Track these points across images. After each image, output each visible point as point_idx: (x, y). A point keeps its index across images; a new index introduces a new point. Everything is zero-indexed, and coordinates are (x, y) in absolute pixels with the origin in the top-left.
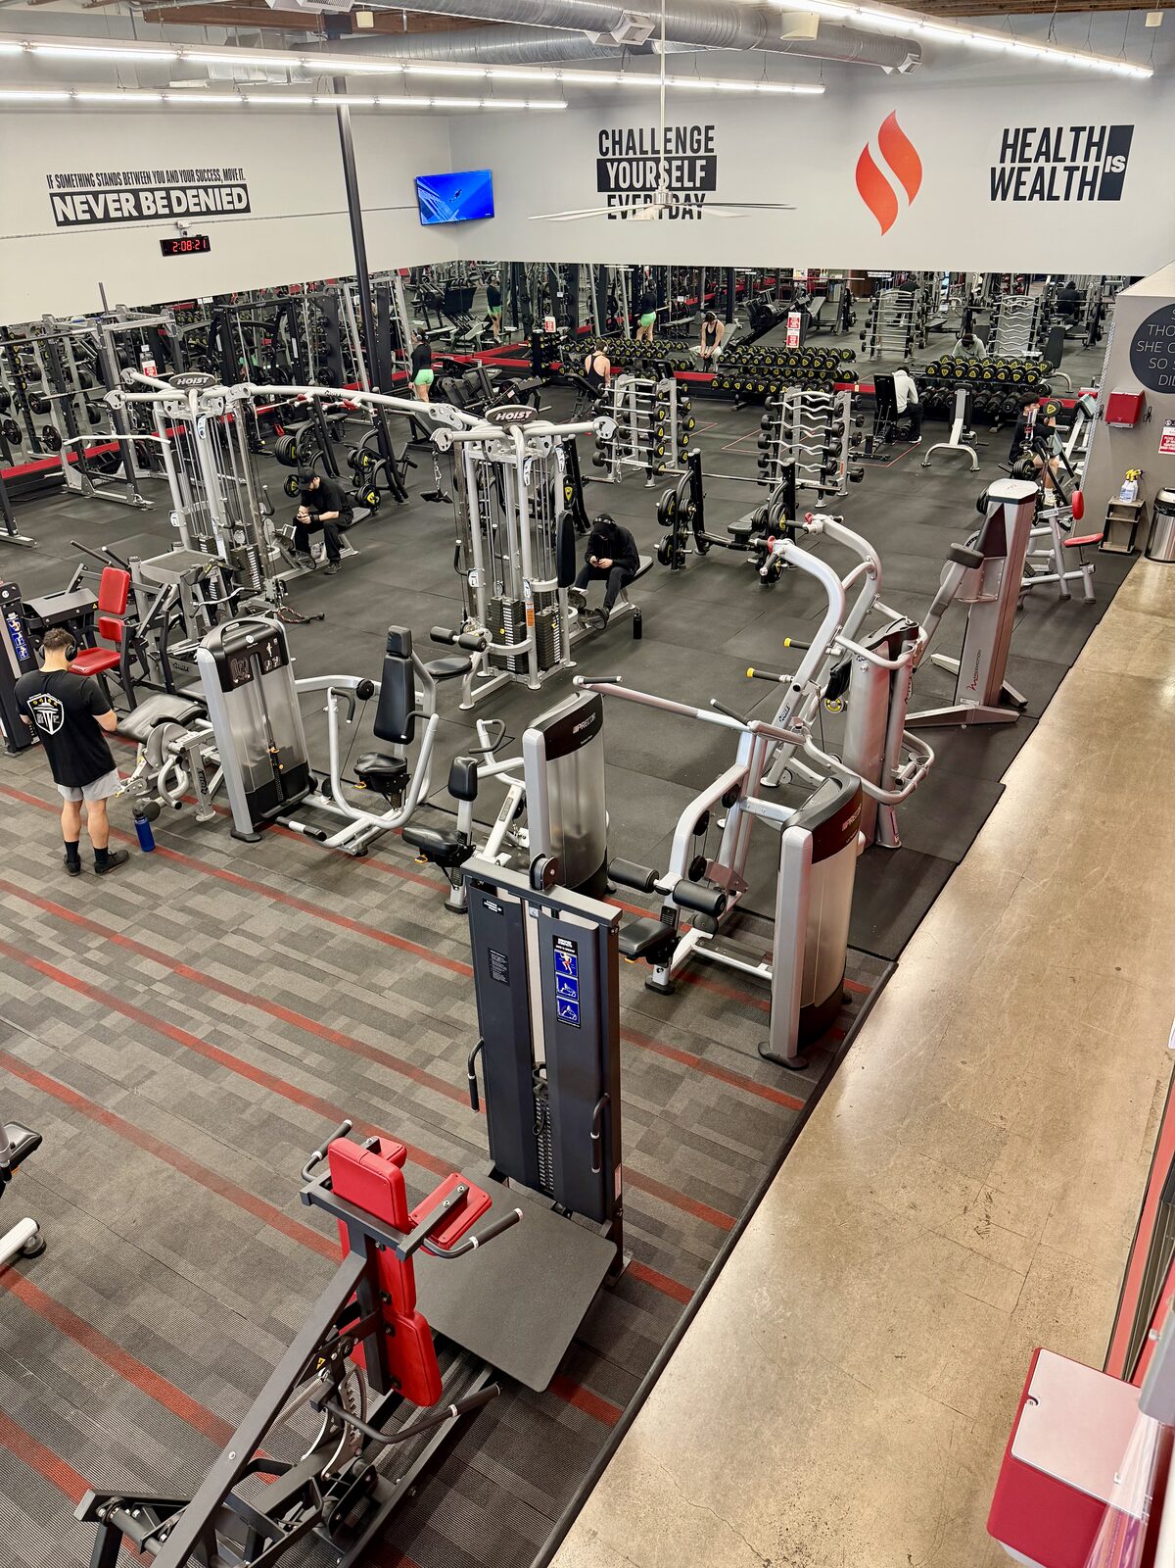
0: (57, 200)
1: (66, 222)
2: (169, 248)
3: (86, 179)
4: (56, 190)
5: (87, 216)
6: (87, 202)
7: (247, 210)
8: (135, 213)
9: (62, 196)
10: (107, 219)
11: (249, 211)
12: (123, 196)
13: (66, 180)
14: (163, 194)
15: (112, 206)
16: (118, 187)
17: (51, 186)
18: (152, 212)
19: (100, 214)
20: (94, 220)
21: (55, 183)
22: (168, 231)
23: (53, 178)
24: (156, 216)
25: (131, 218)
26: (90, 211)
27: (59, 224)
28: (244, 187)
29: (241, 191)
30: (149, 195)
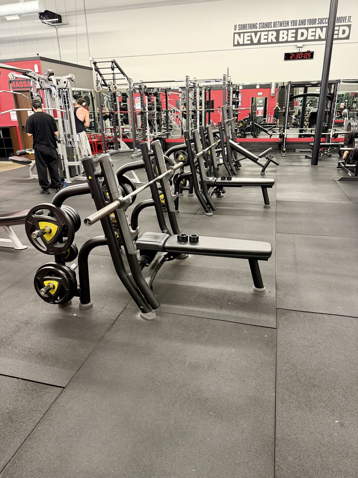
0: (237, 35)
1: (239, 44)
2: (288, 57)
3: (254, 26)
4: (237, 31)
5: (249, 42)
6: (251, 36)
7: (348, 38)
8: (274, 40)
9: (239, 34)
10: (259, 43)
11: (348, 39)
12: (270, 33)
13: (244, 27)
14: (294, 31)
15: (263, 37)
16: (270, 29)
17: (235, 29)
18: (285, 40)
19: (255, 41)
20: (252, 43)
21: (238, 28)
22: (292, 49)
23: (237, 26)
24: (287, 42)
25: (272, 43)
26: (251, 40)
27: (234, 45)
28: (349, 26)
29: (347, 29)
30: (286, 32)
